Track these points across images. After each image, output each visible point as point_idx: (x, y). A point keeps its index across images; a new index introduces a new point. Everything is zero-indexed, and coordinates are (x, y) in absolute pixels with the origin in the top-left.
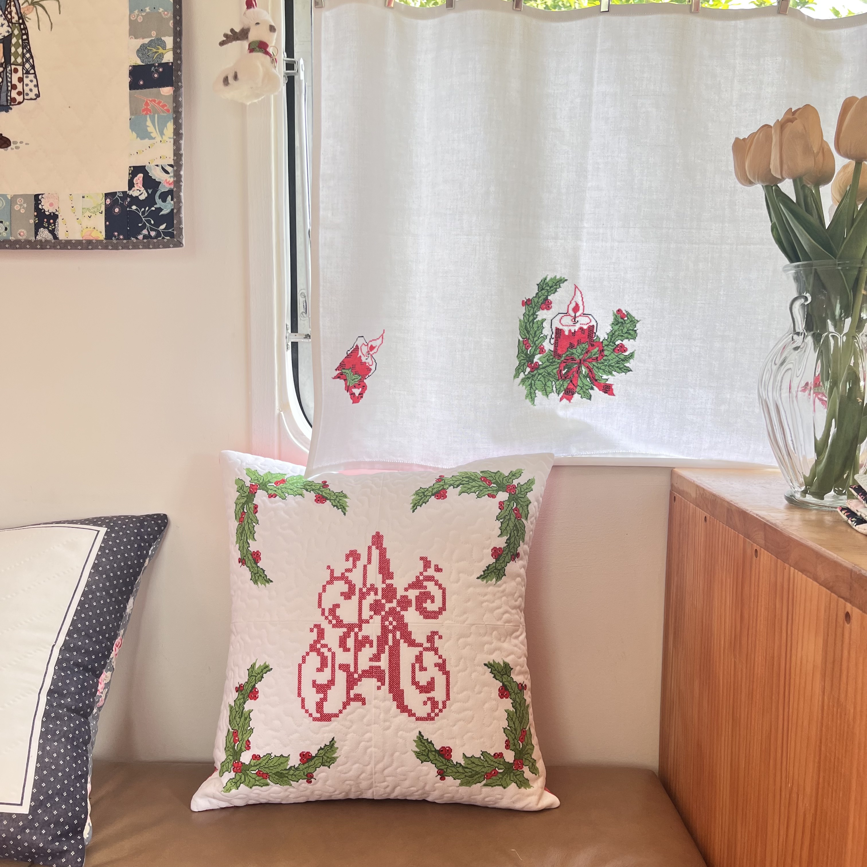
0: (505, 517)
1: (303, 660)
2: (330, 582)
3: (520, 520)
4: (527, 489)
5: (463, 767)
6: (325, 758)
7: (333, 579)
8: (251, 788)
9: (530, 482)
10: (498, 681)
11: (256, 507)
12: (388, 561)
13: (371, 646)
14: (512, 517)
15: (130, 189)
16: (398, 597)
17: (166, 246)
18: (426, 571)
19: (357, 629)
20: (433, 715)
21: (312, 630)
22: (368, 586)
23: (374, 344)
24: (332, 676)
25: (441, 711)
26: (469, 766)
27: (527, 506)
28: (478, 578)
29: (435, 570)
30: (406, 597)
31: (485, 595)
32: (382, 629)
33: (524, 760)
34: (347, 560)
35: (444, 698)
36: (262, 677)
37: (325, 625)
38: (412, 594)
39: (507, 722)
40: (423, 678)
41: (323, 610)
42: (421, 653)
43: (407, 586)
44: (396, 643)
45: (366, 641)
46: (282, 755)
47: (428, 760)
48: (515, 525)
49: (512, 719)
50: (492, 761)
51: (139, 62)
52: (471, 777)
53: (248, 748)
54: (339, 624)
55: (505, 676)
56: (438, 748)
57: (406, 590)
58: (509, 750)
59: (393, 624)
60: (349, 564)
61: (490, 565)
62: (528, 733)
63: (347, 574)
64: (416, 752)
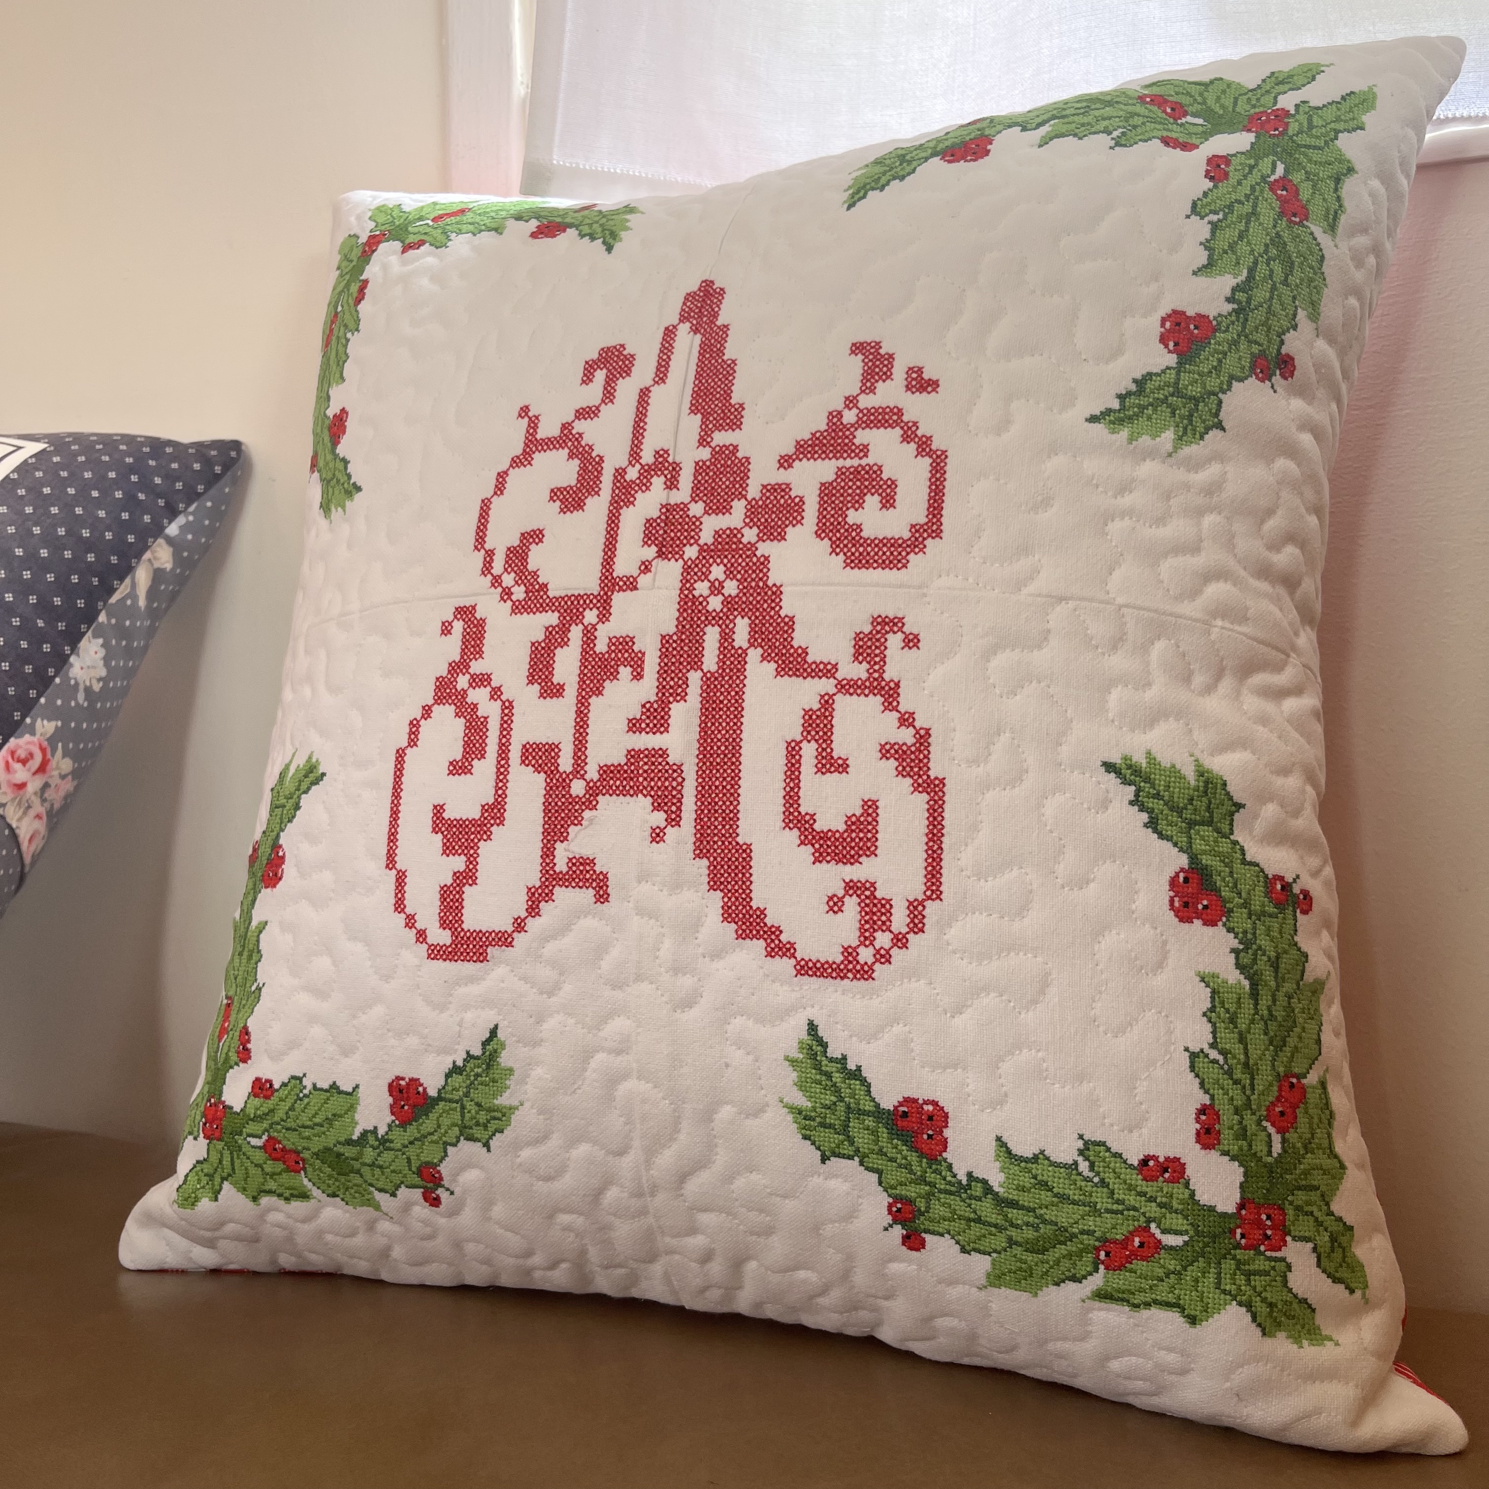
0: (1230, 207)
1: (411, 733)
2: (522, 460)
3: (1300, 224)
4: (1338, 120)
5: (1000, 1201)
6: (469, 1105)
7: (532, 447)
8: (255, 1199)
9: (1354, 100)
10: (1167, 845)
11: (364, 285)
12: (729, 370)
13: (638, 676)
14: (1262, 207)
16: (753, 491)
18: (872, 390)
19: (595, 612)
20: (866, 955)
21: (446, 630)
22: (647, 457)
24: (497, 788)
25: (900, 941)
26: (1025, 1199)
27: (1338, 180)
28: (1093, 419)
29: (908, 388)
30: (785, 488)
31: (1124, 488)
32: (682, 610)
33: (1290, 1212)
34: (587, 378)
35: (916, 888)
36: (297, 807)
37: (489, 605)
38: (810, 477)
39: (1209, 1027)
40: (830, 803)
41: (490, 554)
42: (827, 702)
43: (791, 450)
44: (733, 663)
45: (623, 655)
46: (334, 1086)
47: (847, 1149)
48: (1278, 242)
49: (1233, 1020)
50: (1131, 1188)
52: (1037, 1248)
53: (245, 1055)
54: (535, 597)
55: (1206, 831)
56: (888, 1102)
57: (785, 462)
58: (1214, 1155)
59: (726, 592)
60: (593, 393)
61: (1149, 376)
62: (1313, 1097)
63: (580, 426)
64: (798, 1112)
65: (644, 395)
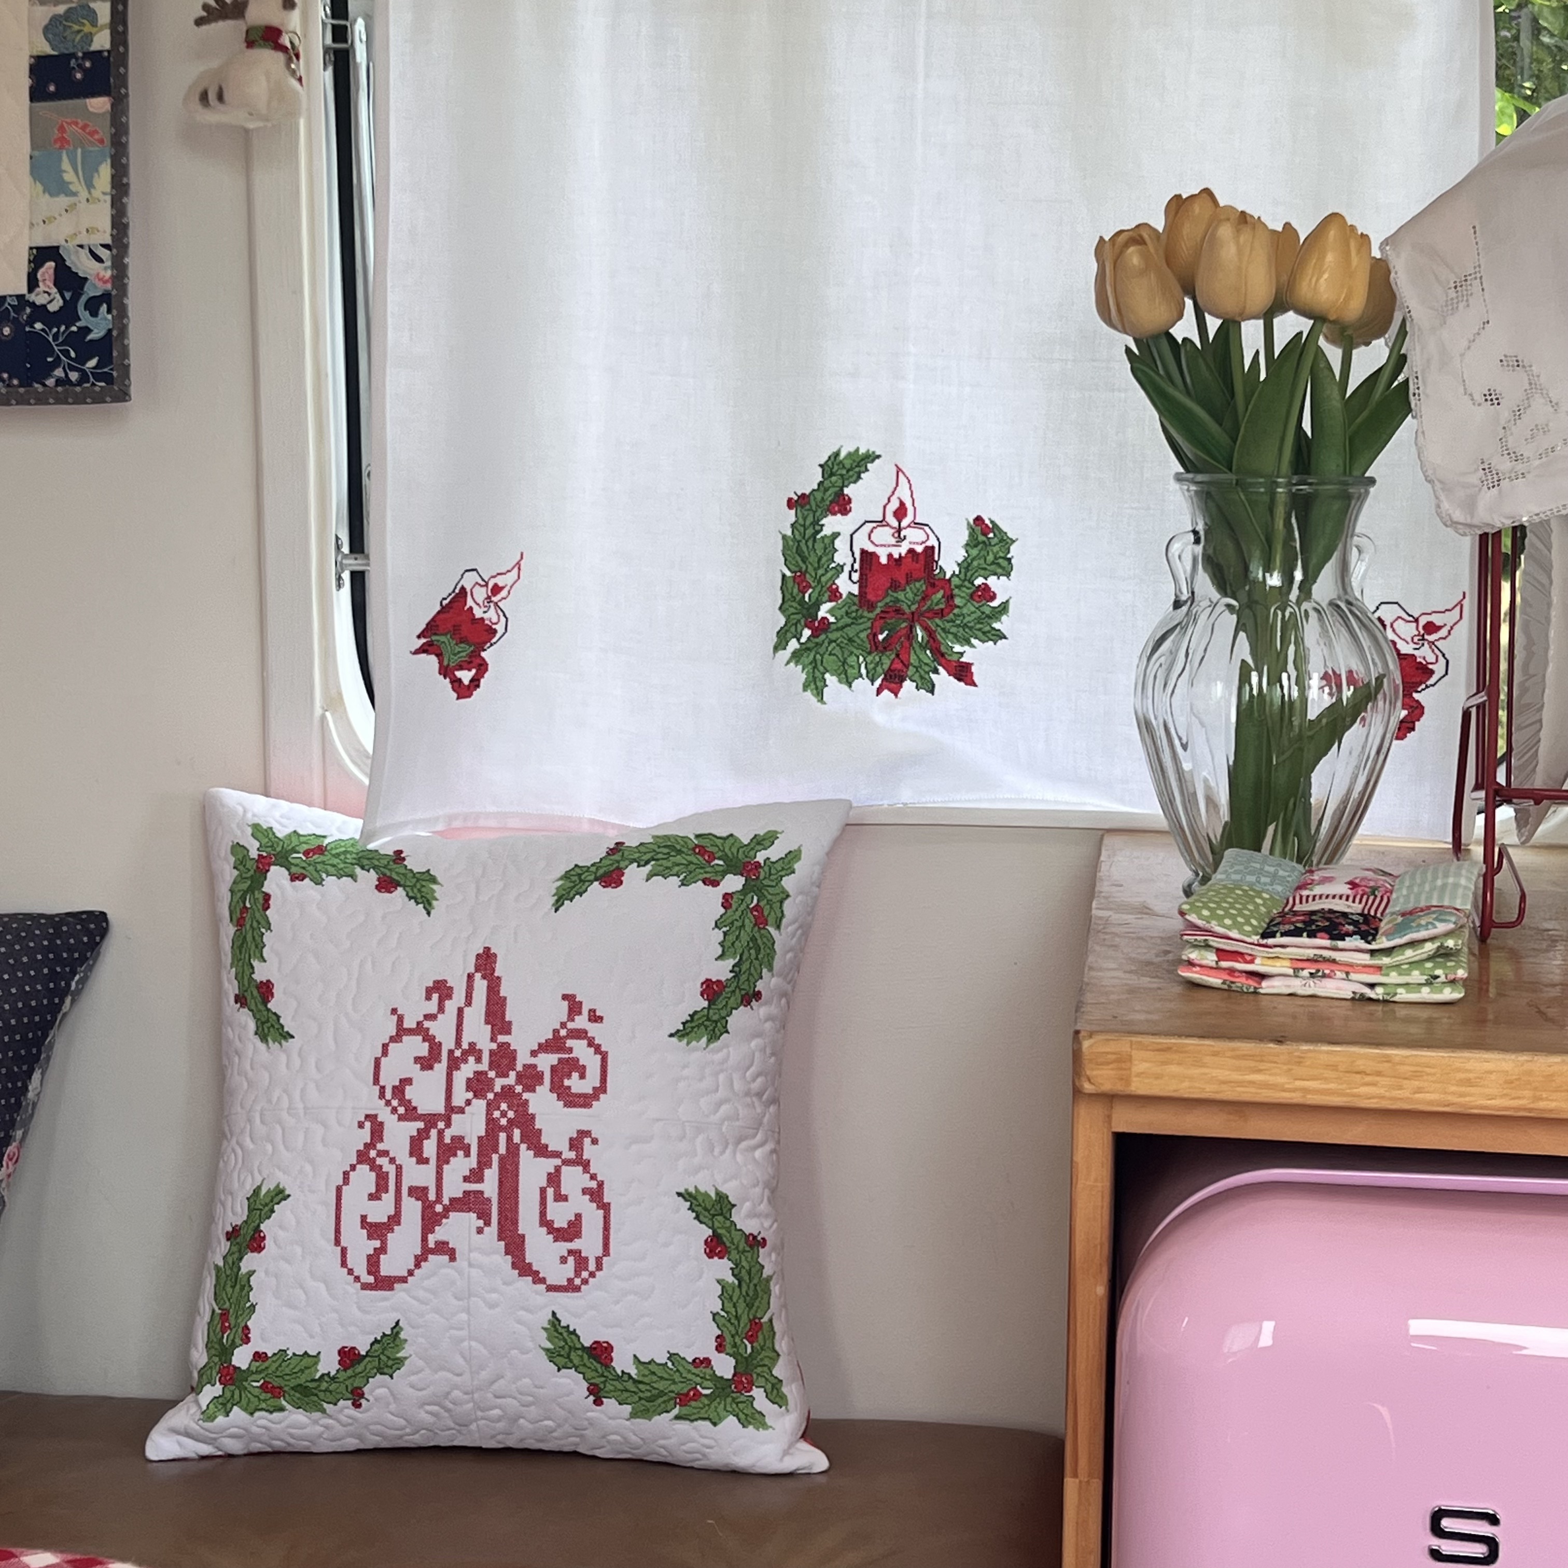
0: (732, 923)
1: (344, 1178)
3: (764, 928)
4: (783, 869)
5: (635, 1382)
6: (382, 1357)
7: (401, 1032)
8: (252, 1414)
9: (792, 856)
10: (703, 1226)
11: (267, 897)
13: (467, 1154)
14: (747, 921)
15: (30, 290)
16: (519, 1067)
17: (99, 399)
18: (573, 1020)
19: (443, 1123)
20: (577, 1281)
21: (361, 1125)
22: (465, 1046)
23: (500, 581)
24: (396, 1208)
25: (592, 1275)
26: (646, 1380)
27: (781, 902)
28: (671, 1035)
29: (590, 1020)
30: (534, 1066)
31: (685, 1067)
32: (487, 1124)
33: (755, 1376)
34: (428, 998)
35: (600, 1252)
36: (272, 1211)
37: (385, 1115)
38: (546, 1062)
39: (720, 1302)
40: (560, 1215)
41: (383, 1088)
42: (558, 1169)
43: (536, 1048)
44: (513, 1150)
45: (459, 1144)
46: (306, 1353)
47: (570, 1365)
48: (753, 939)
49: (731, 1298)
50: (689, 1371)
51: (47, 50)
52: (649, 1400)
53: (247, 1340)
54: (411, 1113)
55: (720, 1218)
56: (587, 1344)
57: (534, 1053)
58: (723, 1355)
59: (509, 1116)
60: (432, 1006)
61: (696, 1012)
62: (766, 1328)
63: (427, 1024)
64: (547, 1350)
65: (460, 1011)
